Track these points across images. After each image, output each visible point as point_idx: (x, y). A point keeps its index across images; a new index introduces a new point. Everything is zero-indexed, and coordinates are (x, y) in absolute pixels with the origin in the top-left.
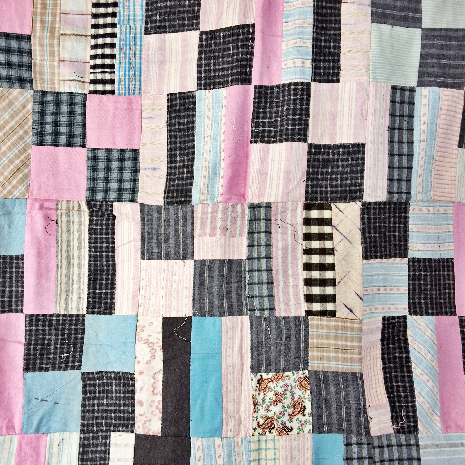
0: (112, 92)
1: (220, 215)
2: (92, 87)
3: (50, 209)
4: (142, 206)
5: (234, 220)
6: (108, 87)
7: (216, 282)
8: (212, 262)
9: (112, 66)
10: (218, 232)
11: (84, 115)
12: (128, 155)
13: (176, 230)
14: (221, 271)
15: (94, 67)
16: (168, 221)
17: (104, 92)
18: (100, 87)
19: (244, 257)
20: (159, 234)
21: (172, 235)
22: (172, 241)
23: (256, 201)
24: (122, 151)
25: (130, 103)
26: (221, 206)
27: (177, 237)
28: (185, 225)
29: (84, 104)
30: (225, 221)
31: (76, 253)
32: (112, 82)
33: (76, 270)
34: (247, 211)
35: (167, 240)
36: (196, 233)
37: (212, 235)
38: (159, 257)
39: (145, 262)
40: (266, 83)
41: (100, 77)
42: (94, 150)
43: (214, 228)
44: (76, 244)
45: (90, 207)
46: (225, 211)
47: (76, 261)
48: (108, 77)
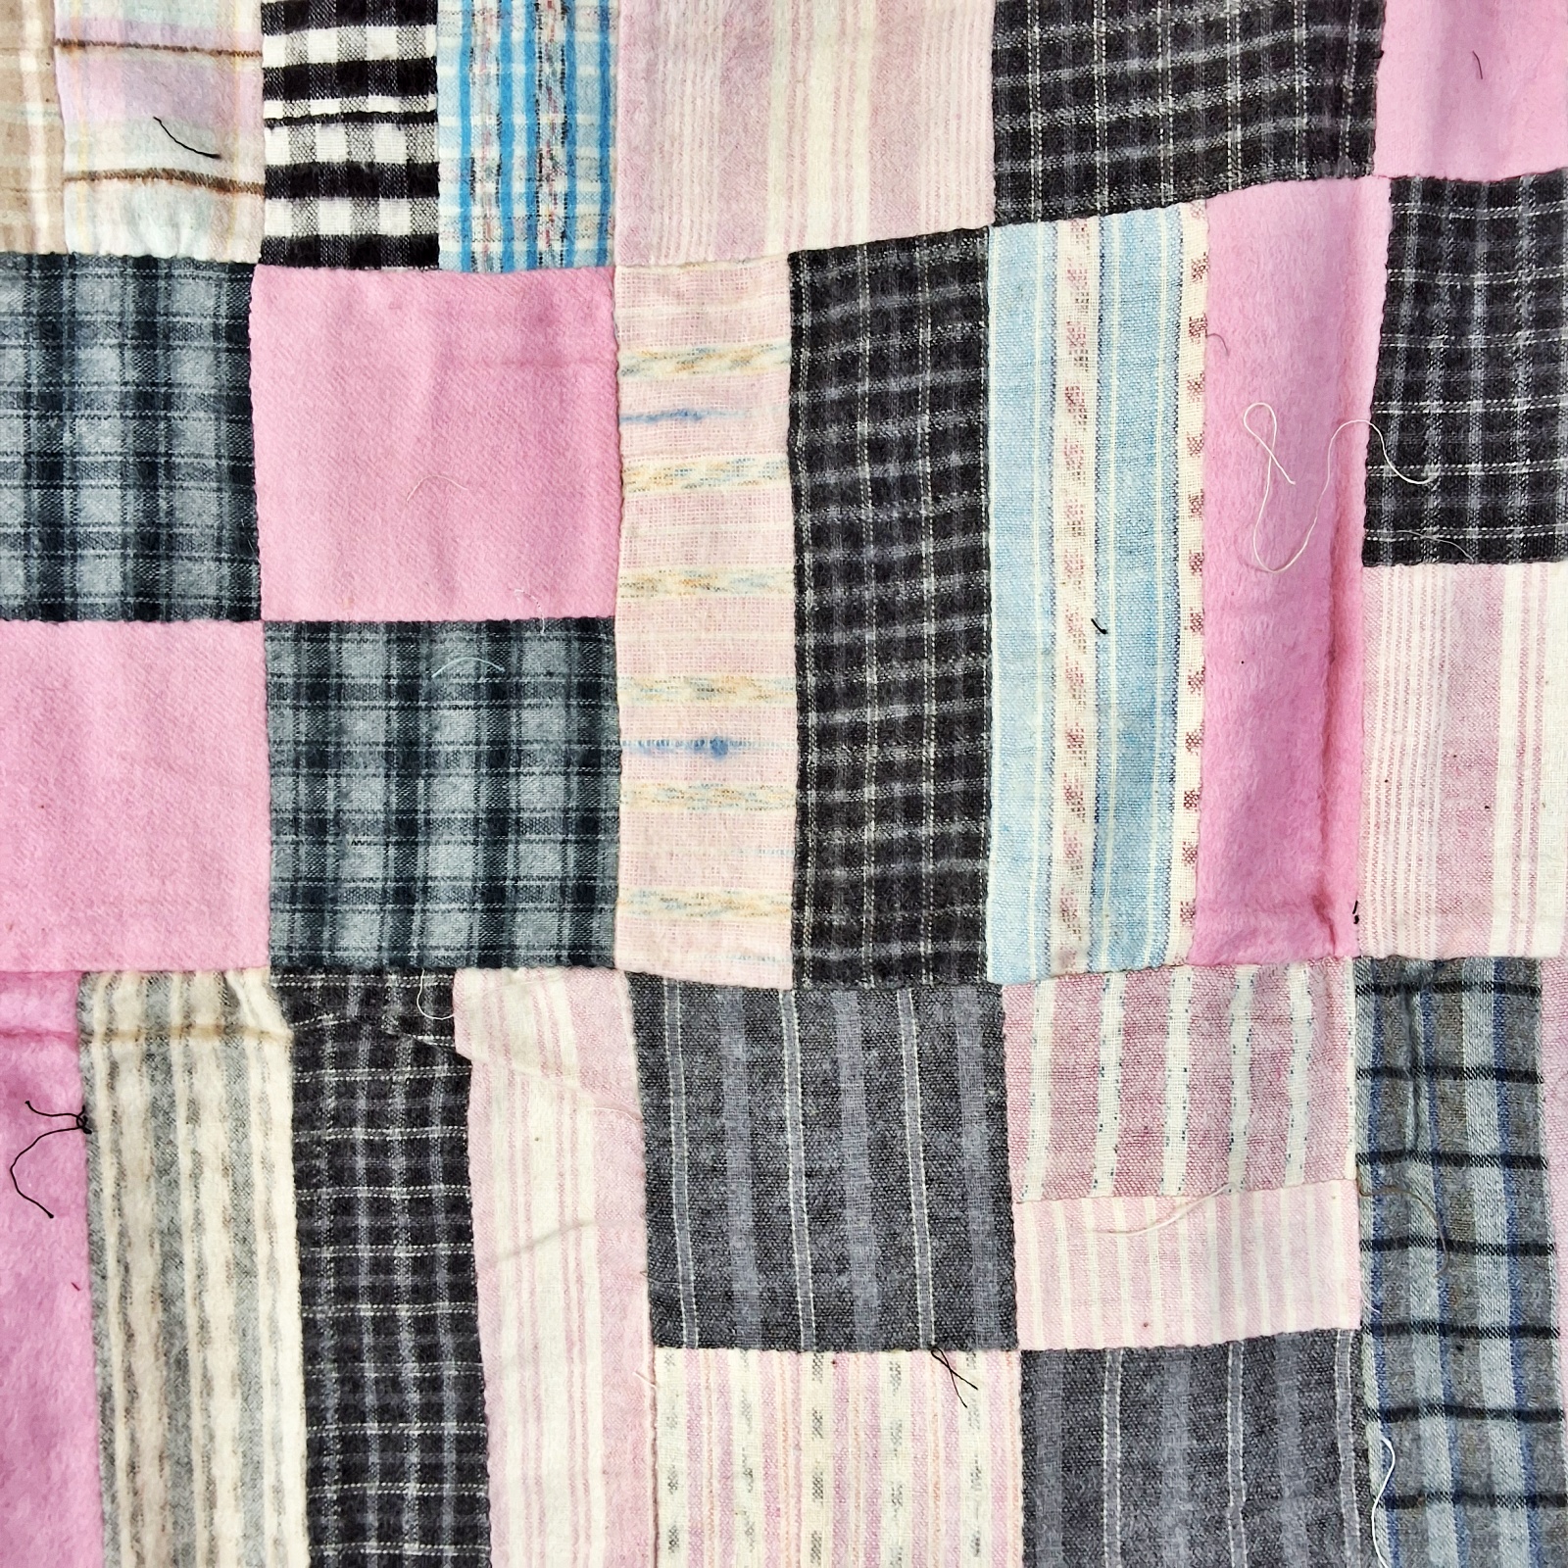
0: (421, 251)
1: (1178, 1048)
2: (282, 219)
3: (37, 1036)
4: (646, 988)
5: (1269, 1071)
6: (394, 218)
7: (1178, 1506)
8: (1146, 1364)
9: (416, 76)
10: (1174, 1161)
11: (237, 406)
12: (540, 659)
13: (884, 1153)
14: (1207, 1426)
15: (292, 82)
16: (823, 1090)
17: (367, 252)
18: (336, 218)
19: (1345, 1312)
20: (766, 1178)
21: (857, 1180)
22: (858, 1225)
23: (1421, 946)
24: (501, 634)
25: (542, 318)
26: (1183, 987)
27: (891, 1198)
28: (944, 1117)
29: (235, 336)
30: (1214, 1085)
31: (220, 1304)
32: (420, 181)
33: (225, 1412)
34: (1350, 1007)
35: (825, 1213)
36: (1029, 1172)
37: (1134, 1182)
38: (779, 1334)
39: (680, 1366)
41: (332, 147)
42: (317, 633)
43: (1143, 1140)
44: (215, 1246)
45: (297, 1007)
46: (1213, 1018)
47: (220, 1359)
48: (389, 147)
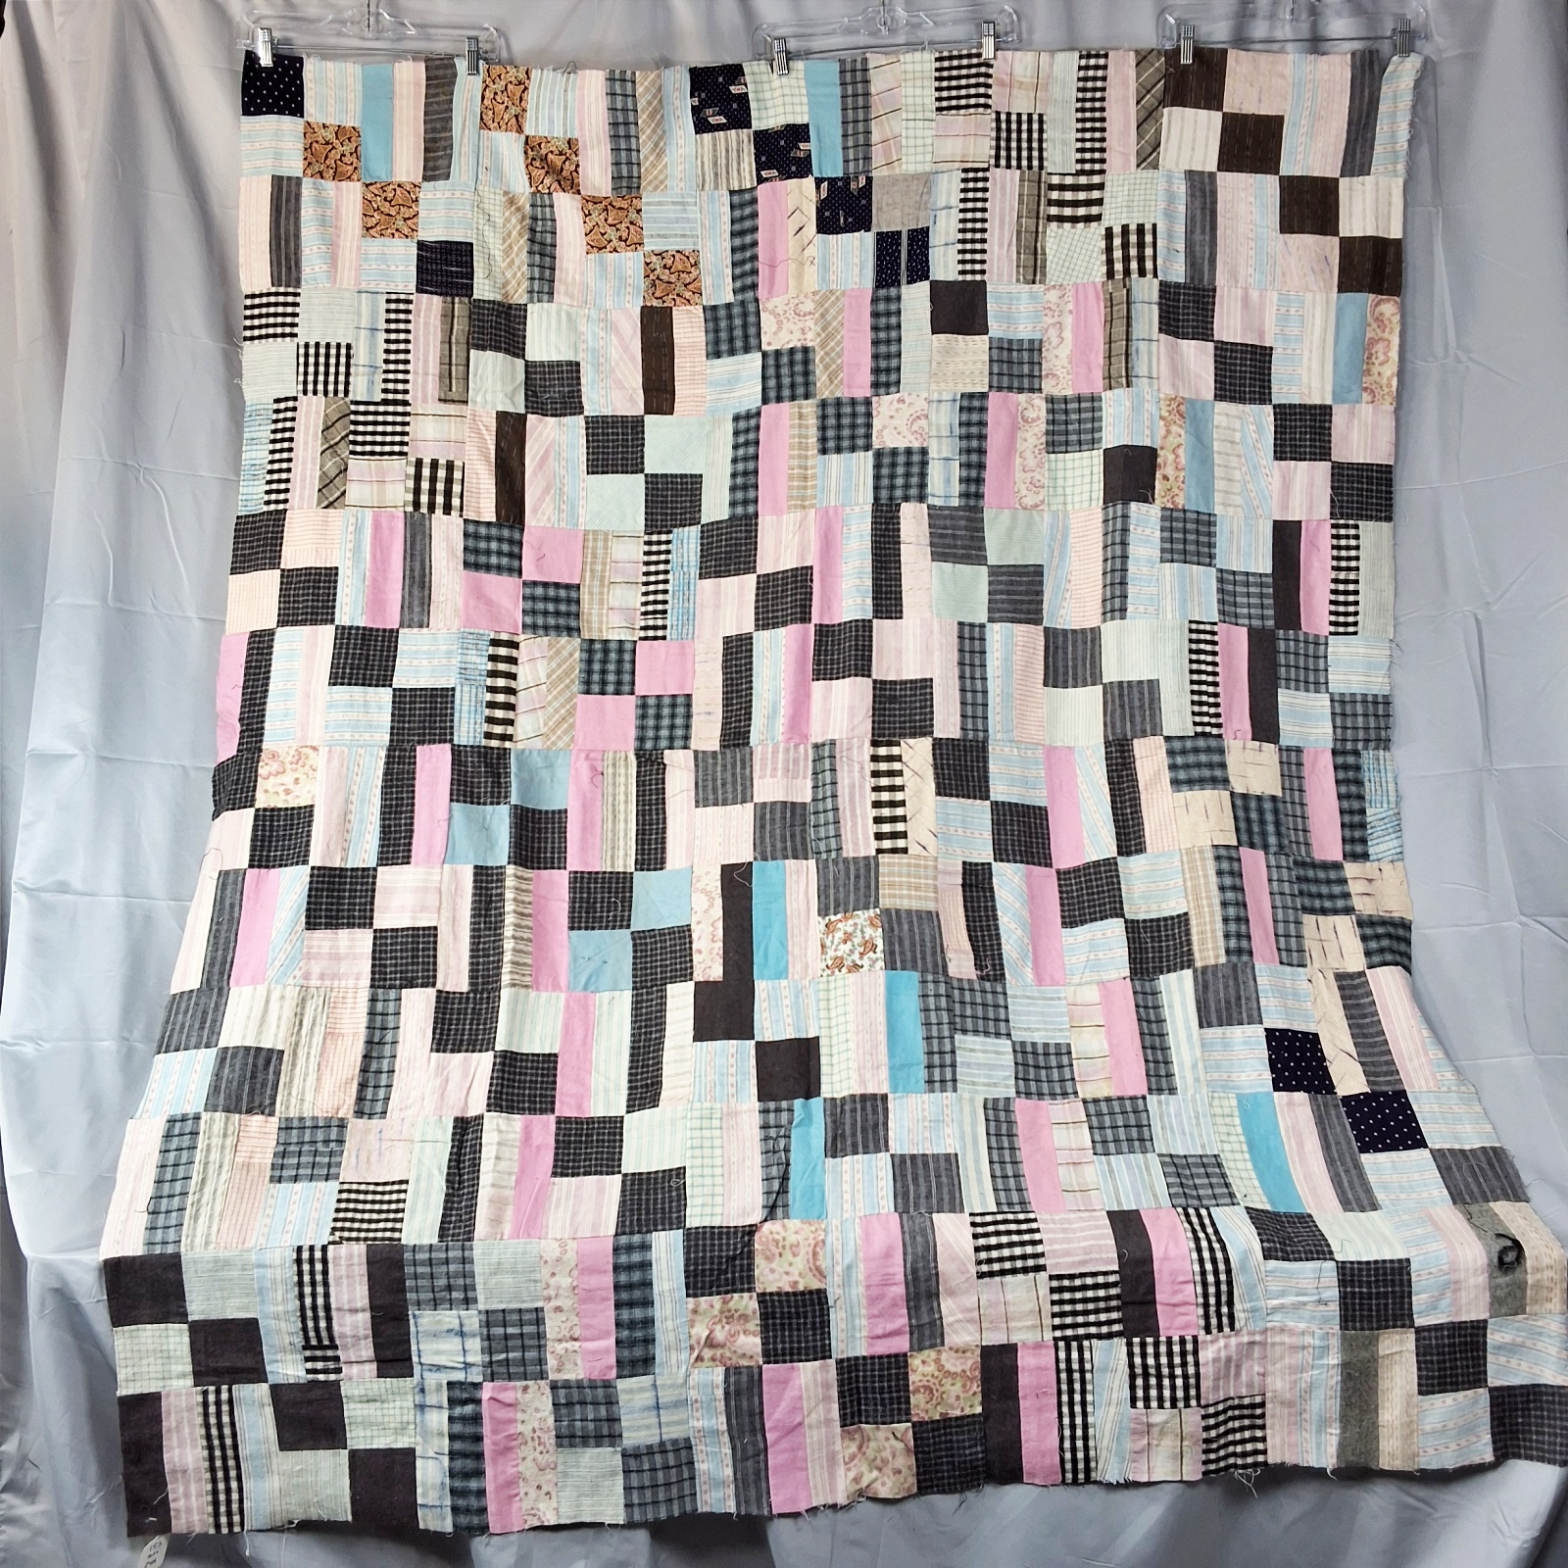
0: (664, 638)
1: (781, 756)
2: (642, 634)
3: (596, 760)
4: (696, 752)
5: (796, 761)
6: (660, 633)
7: (778, 824)
8: (774, 803)
9: (665, 612)
10: (780, 773)
11: (633, 662)
12: (680, 700)
13: (734, 775)
14: (783, 813)
15: (645, 613)
16: (724, 766)
17: (655, 638)
18: (651, 633)
19: (808, 799)
20: (714, 780)
21: (729, 779)
22: (729, 787)
23: (820, 740)
24: (674, 696)
25: (683, 647)
26: (782, 747)
27: (734, 782)
28: (743, 768)
29: (634, 651)
30: (786, 761)
31: (622, 807)
32: (664, 627)
33: (622, 825)
34: (810, 752)
35: (724, 785)
36: (755, 775)
37: (773, 776)
38: (716, 804)
39: (701, 810)
40: (826, 622)
41: (651, 623)
42: (644, 697)
43: (775, 769)
44: (622, 797)
45: (638, 756)
46: (787, 751)
47: (622, 817)
48: (660, 623)
